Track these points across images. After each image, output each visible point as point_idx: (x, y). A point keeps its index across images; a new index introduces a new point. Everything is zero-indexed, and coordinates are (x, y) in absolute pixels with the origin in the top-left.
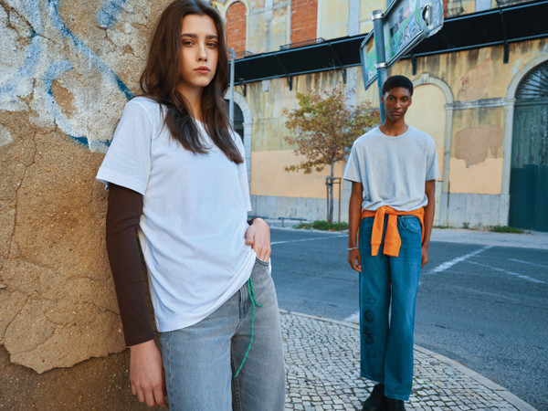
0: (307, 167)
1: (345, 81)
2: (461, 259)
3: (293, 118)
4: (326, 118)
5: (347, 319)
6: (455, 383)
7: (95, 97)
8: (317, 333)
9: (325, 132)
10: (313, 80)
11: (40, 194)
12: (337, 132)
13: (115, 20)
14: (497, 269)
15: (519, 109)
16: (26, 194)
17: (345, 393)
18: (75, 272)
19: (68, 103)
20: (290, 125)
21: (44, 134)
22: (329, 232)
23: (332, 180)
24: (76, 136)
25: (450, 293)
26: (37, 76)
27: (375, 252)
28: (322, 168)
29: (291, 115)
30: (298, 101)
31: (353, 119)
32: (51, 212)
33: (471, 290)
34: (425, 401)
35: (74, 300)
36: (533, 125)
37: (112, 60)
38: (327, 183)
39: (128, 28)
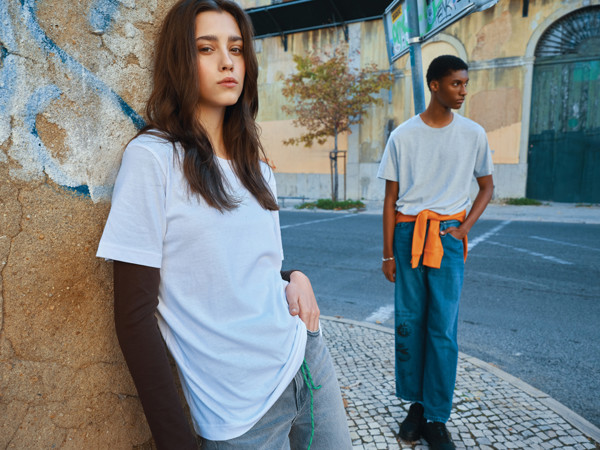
0: (308, 140)
1: (347, 39)
2: (480, 239)
3: (291, 84)
4: (328, 84)
5: (368, 319)
6: (495, 392)
7: (94, 131)
8: (338, 339)
9: (327, 100)
10: (311, 39)
11: (33, 270)
12: (341, 100)
13: (113, 20)
14: (521, 250)
15: (539, 68)
16: (15, 274)
17: (379, 414)
18: (86, 359)
19: (59, 143)
20: (287, 92)
21: (31, 190)
22: (335, 211)
23: (336, 153)
24: (74, 185)
25: (474, 281)
26: (14, 112)
27: (415, 264)
28: (325, 141)
29: (288, 81)
30: (296, 64)
31: (358, 84)
32: (49, 291)
33: (495, 276)
34: (466, 417)
35: (88, 394)
36: (553, 87)
37: (113, 76)
38: (331, 157)
39: (129, 29)
